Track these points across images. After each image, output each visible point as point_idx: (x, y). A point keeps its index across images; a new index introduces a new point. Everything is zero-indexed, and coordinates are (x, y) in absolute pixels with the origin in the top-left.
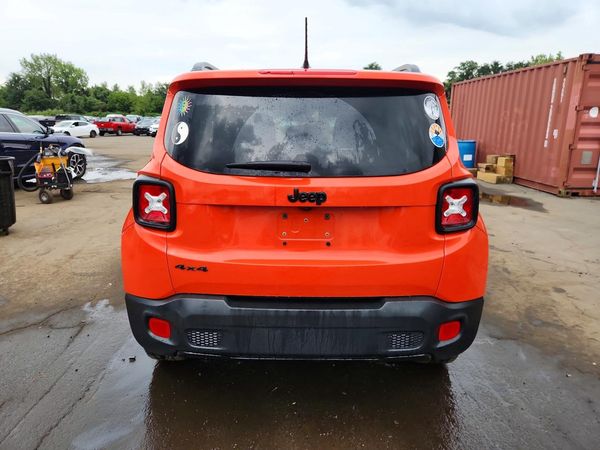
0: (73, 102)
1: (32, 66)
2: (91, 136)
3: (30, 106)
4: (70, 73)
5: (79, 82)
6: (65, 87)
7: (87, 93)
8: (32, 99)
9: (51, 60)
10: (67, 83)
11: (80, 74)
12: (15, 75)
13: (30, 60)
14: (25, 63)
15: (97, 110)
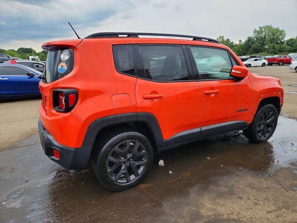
0: (274, 48)
1: (258, 31)
2: (262, 66)
3: (252, 52)
4: (276, 33)
5: (280, 37)
6: (272, 41)
7: (282, 43)
8: (254, 48)
9: (269, 28)
10: (273, 38)
11: (282, 33)
12: (249, 37)
13: (258, 29)
14: (255, 31)
15: (285, 52)
